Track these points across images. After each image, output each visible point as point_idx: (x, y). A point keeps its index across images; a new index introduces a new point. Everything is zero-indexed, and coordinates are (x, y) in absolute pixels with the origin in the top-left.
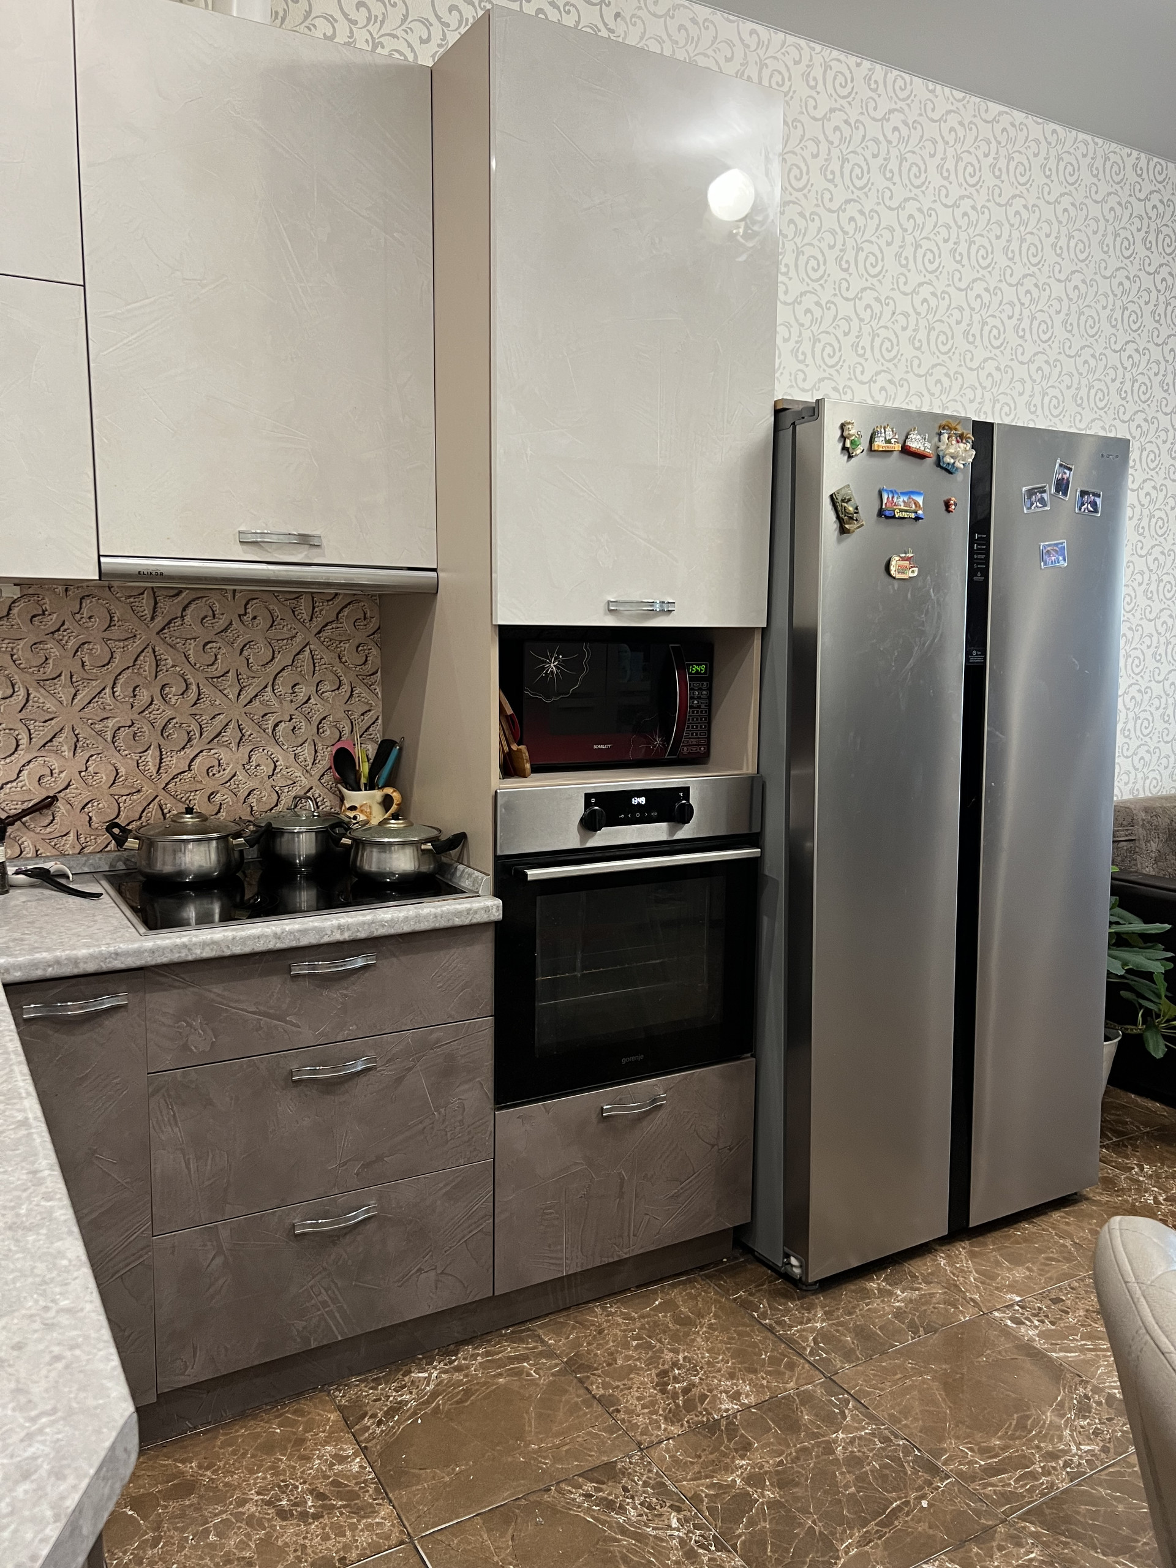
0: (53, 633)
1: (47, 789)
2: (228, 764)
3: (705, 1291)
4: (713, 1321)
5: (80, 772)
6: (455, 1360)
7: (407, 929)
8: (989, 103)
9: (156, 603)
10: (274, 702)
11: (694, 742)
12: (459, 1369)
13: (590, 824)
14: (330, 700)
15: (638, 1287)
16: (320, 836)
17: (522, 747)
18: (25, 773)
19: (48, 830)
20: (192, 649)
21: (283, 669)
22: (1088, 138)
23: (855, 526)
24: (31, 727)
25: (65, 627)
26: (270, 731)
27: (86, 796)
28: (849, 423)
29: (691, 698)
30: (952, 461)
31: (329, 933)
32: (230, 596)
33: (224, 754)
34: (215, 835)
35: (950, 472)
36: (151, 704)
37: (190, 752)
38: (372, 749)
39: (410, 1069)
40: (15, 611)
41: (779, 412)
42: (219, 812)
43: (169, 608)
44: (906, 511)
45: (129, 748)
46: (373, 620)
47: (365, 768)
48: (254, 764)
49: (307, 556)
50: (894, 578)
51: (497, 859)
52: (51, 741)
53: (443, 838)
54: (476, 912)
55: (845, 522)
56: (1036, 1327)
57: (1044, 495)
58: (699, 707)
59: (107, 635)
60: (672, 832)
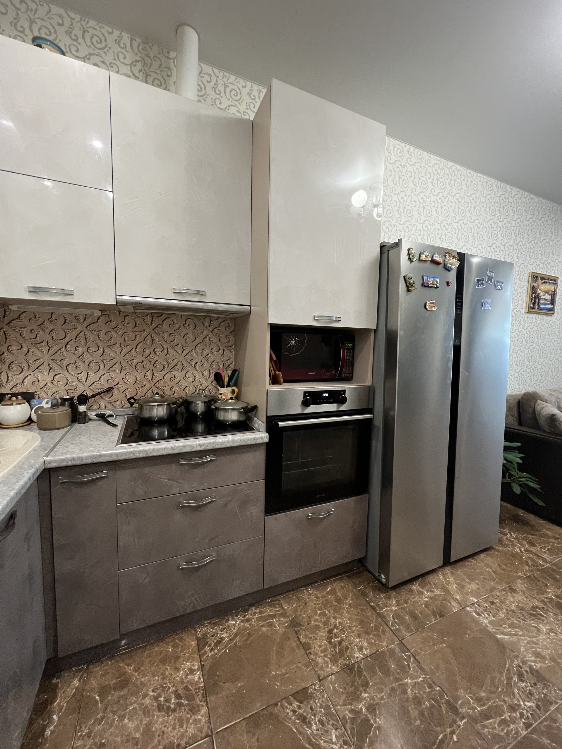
0: (114, 328)
1: (110, 384)
2: (178, 377)
3: (347, 584)
4: (351, 602)
5: (123, 379)
6: (247, 615)
7: (228, 445)
8: (449, 162)
9: (152, 319)
10: (195, 355)
11: (347, 372)
12: (248, 620)
13: (306, 404)
14: (216, 355)
15: (322, 580)
16: (206, 404)
17: (280, 373)
18: (102, 378)
19: (110, 399)
20: (166, 336)
21: (199, 343)
22: (481, 175)
23: (414, 289)
24: (105, 362)
25: (118, 326)
26: (193, 365)
27: (125, 387)
28: (411, 248)
29: (346, 356)
30: (450, 266)
31: (195, 447)
32: (180, 317)
33: (176, 373)
34: (166, 403)
35: (449, 271)
36: (150, 355)
37: (164, 372)
38: (230, 373)
39: (230, 501)
40: (100, 320)
41: (382, 247)
42: (174, 394)
43: (157, 321)
44: (433, 284)
45: (141, 371)
46: (232, 327)
47: (226, 380)
48: (187, 377)
49: (200, 299)
50: (428, 310)
51: (268, 417)
52: (112, 367)
53: (249, 407)
54: (257, 439)
55: (409, 287)
56: (487, 618)
57: (483, 282)
58: (349, 359)
59: (134, 329)
60: (338, 407)
